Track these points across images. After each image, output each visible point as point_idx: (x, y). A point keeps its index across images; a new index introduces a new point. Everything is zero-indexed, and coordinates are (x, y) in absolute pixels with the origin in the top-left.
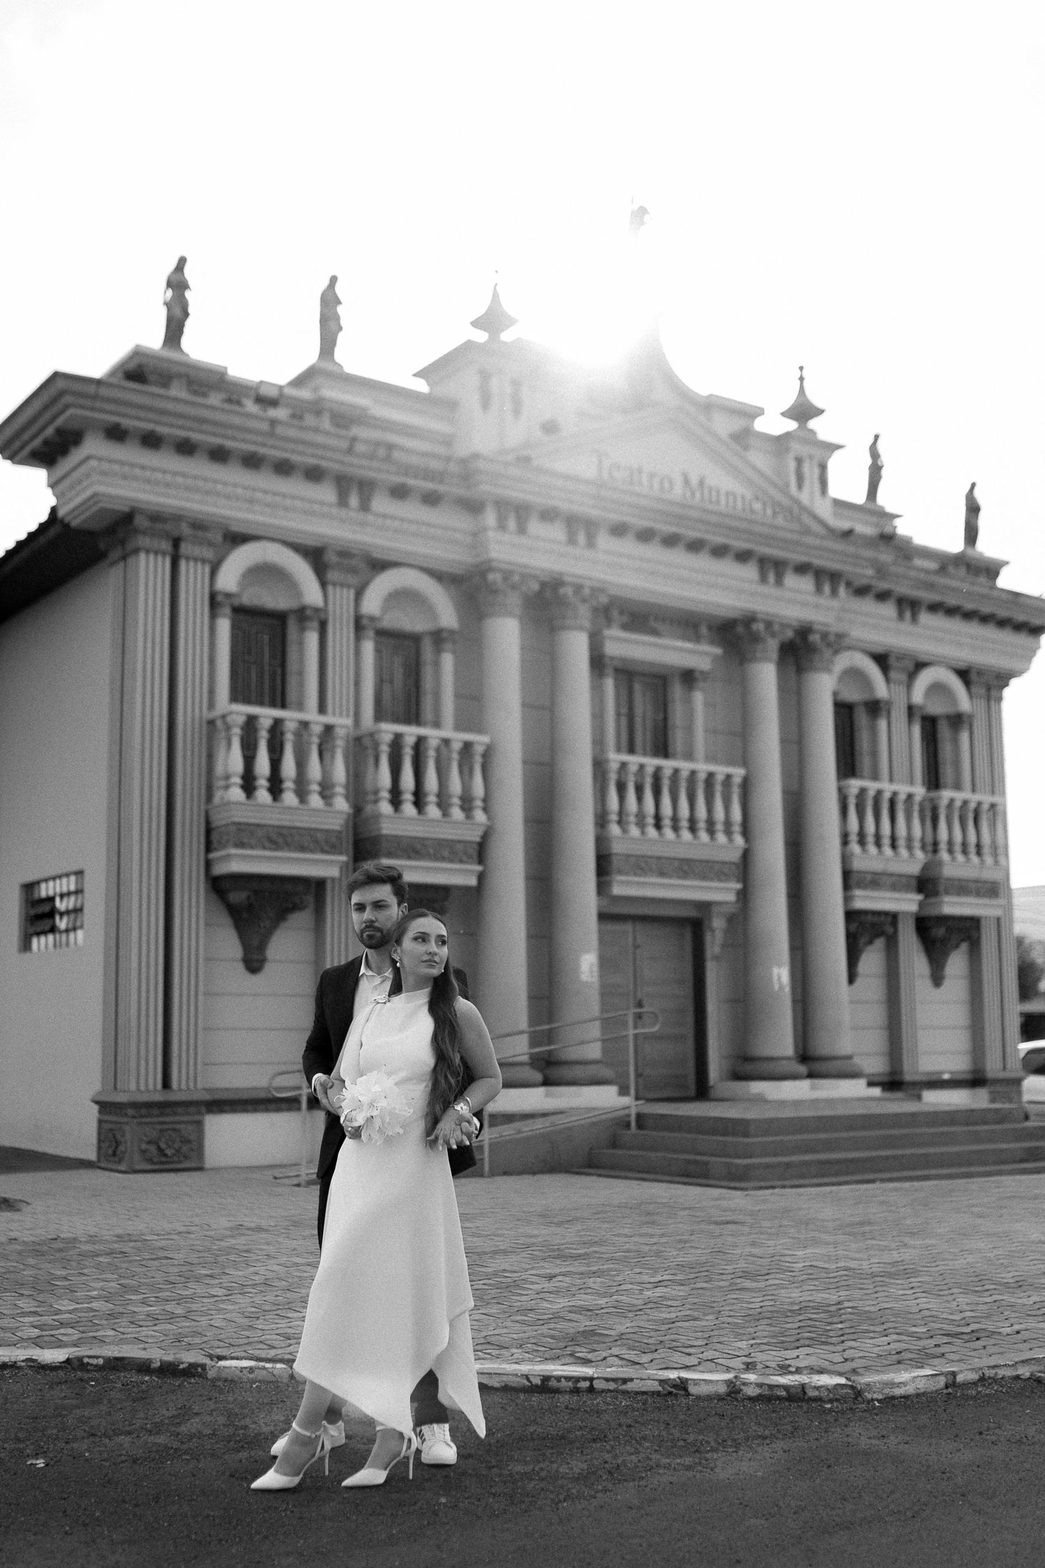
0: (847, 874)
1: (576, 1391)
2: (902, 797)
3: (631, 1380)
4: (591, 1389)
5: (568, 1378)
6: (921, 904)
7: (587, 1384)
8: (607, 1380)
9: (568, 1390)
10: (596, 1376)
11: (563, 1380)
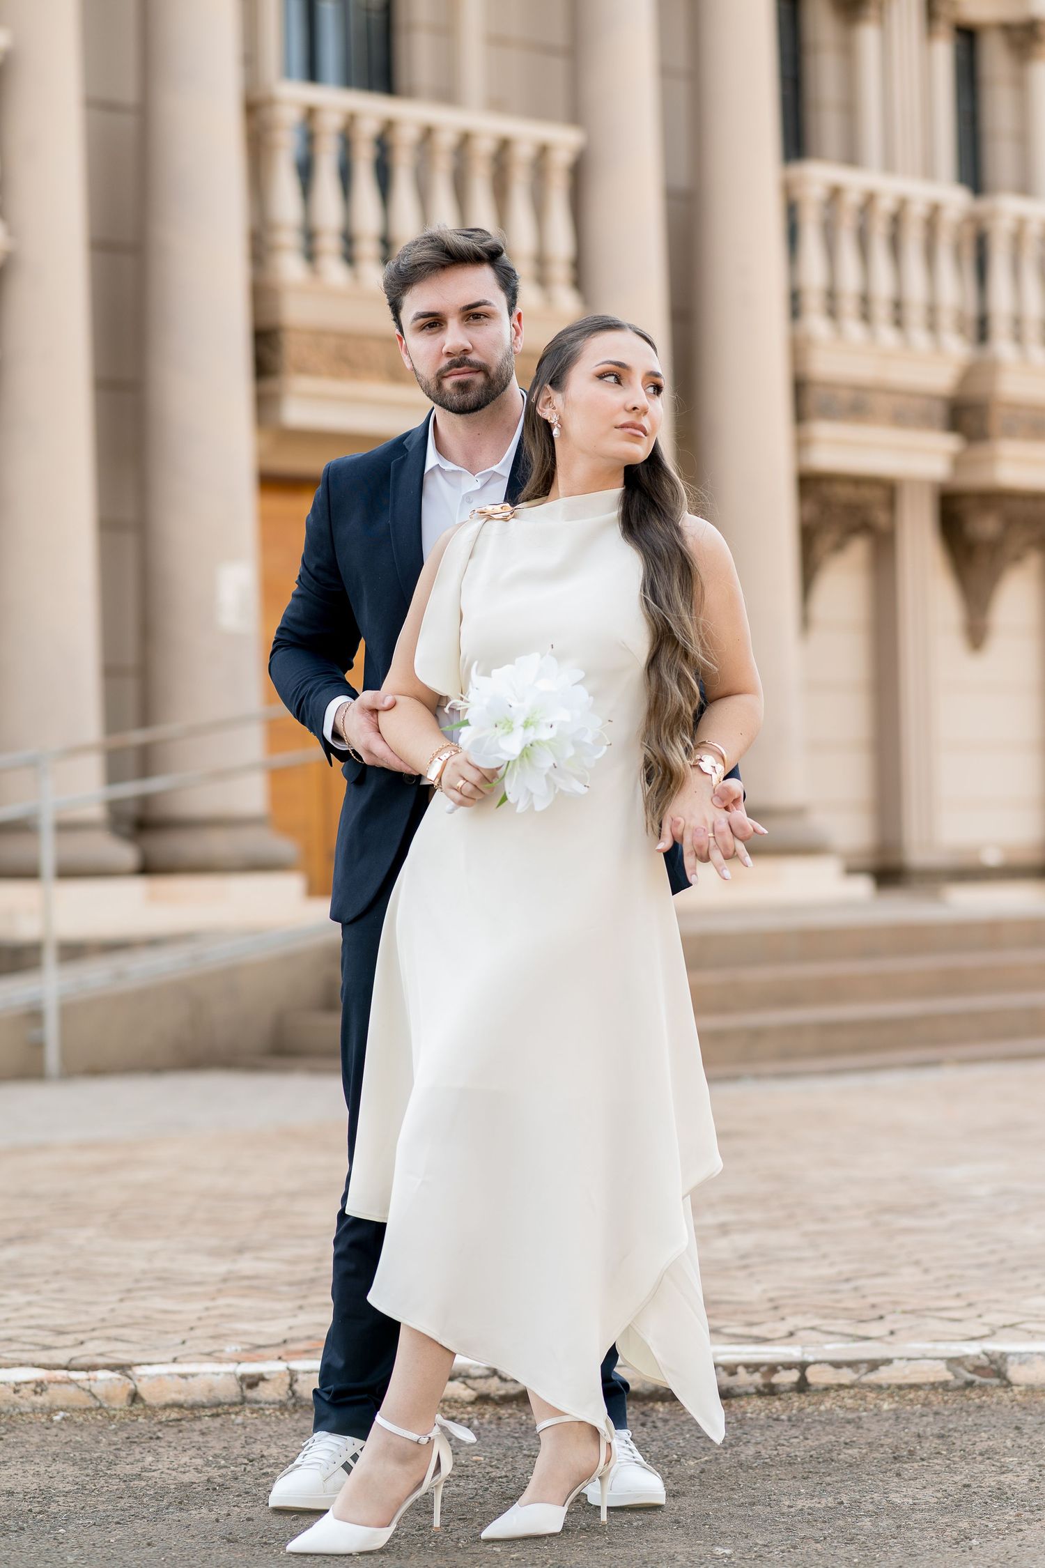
0: (800, 387)
1: (770, 1391)
2: (917, 211)
3: (888, 1362)
4: (802, 1386)
5: (752, 1367)
6: (957, 462)
7: (793, 1376)
8: (837, 1365)
9: (752, 1390)
10: (811, 1358)
11: (741, 1370)
